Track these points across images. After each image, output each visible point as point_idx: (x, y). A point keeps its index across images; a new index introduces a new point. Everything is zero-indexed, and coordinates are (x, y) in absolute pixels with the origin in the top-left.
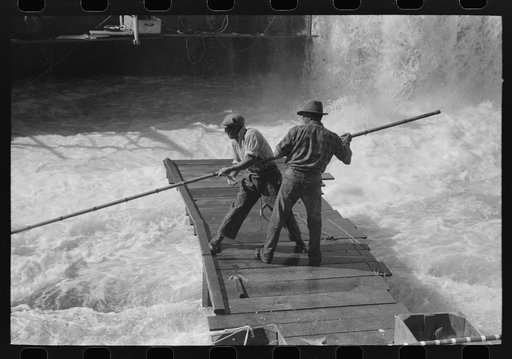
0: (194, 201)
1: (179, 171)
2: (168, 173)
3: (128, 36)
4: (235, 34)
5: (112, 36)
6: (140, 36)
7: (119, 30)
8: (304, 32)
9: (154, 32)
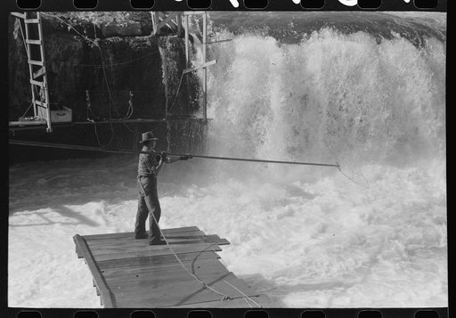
0: (101, 273)
1: (87, 246)
2: (77, 247)
3: (41, 125)
4: (139, 120)
5: (26, 126)
6: (52, 124)
7: (34, 120)
8: (199, 116)
9: (66, 121)
